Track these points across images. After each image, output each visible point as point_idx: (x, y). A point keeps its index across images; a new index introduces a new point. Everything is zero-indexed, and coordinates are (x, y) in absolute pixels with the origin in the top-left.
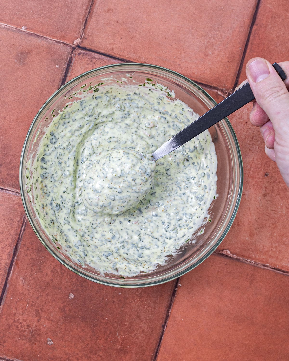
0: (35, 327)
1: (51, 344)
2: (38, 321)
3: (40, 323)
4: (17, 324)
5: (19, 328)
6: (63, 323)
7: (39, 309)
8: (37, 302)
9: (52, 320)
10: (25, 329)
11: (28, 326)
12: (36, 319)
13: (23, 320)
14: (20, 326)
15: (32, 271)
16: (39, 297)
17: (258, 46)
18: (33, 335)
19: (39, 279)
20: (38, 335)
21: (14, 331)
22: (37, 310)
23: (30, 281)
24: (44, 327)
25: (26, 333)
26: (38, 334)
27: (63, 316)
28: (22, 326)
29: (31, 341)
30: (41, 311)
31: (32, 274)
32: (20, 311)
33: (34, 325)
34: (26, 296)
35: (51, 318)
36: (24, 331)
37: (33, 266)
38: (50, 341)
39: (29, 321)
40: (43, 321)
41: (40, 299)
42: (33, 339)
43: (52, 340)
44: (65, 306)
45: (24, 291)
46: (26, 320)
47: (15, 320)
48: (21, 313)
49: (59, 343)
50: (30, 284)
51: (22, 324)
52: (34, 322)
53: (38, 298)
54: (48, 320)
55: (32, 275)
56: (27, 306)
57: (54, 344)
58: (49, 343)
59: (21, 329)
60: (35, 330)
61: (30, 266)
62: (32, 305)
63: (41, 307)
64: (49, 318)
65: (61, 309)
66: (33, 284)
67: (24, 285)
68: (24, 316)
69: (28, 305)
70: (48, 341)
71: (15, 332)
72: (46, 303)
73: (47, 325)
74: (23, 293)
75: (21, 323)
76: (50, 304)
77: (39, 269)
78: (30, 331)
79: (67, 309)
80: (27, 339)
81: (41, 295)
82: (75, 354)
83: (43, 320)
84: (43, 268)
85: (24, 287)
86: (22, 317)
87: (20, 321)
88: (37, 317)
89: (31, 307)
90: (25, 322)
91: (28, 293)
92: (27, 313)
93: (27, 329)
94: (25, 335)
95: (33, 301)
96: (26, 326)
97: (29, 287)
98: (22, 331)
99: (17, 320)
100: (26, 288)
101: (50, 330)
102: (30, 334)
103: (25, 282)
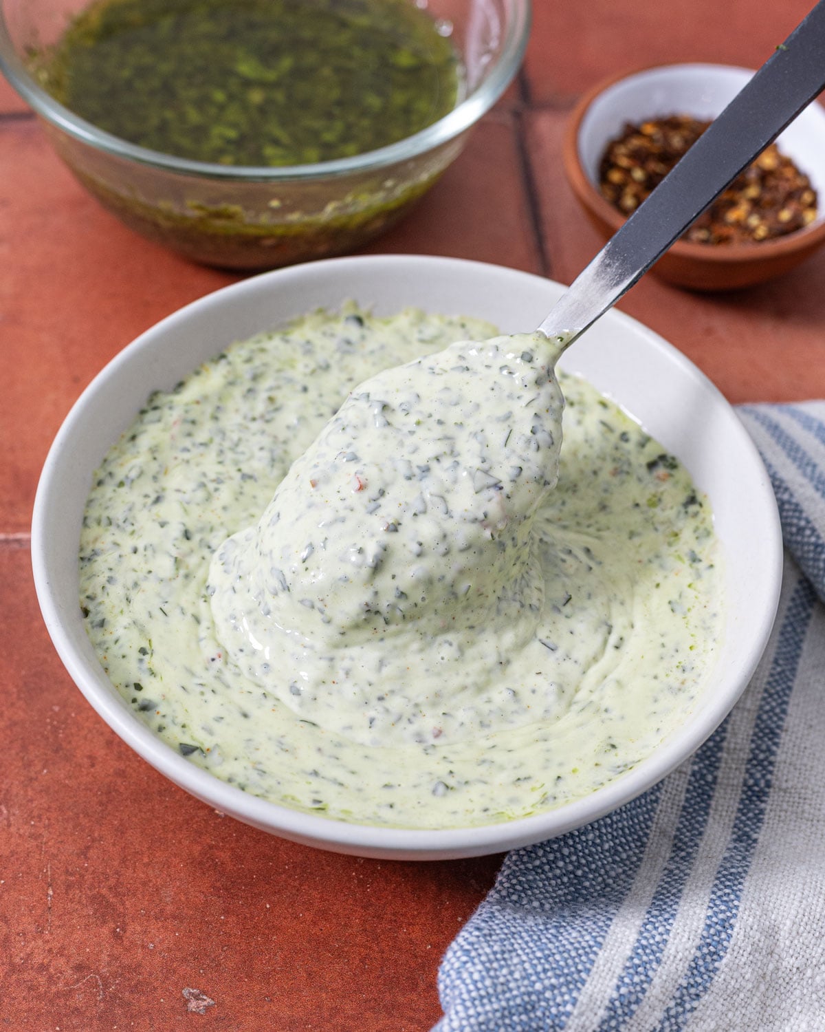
0: (109, 964)
1: (207, 1008)
2: (117, 937)
3: (126, 943)
4: (26, 976)
5: (42, 990)
6: (226, 912)
7: (104, 891)
8: (86, 869)
9: (175, 917)
10: (67, 984)
11: (79, 968)
12: (105, 931)
13: (50, 950)
14: (42, 980)
15: (29, 765)
16: (88, 848)
18: (114, 996)
19: (66, 786)
20: (134, 989)
21: (24, 1006)
22: (97, 899)
23: (31, 801)
24: (152, 953)
25: (79, 1000)
26: (136, 986)
27: (218, 884)
28: (50, 978)
29: (115, 1023)
30: (117, 895)
31: (32, 774)
32: (27, 924)
33: (105, 957)
34: (33, 861)
35: (169, 909)
36: (69, 994)
37: (24, 748)
38: (197, 998)
39: (79, 948)
40: (139, 928)
41: (92, 853)
42: (118, 1011)
43: (205, 993)
44: (211, 847)
45: (18, 845)
46: (62, 948)
47: (12, 964)
48: (32, 928)
49: (238, 992)
50: (36, 813)
51: (51, 970)
52: (99, 944)
53: (84, 853)
54: (156, 918)
55: (31, 779)
56: (47, 895)
57: (220, 1004)
58: (193, 1005)
59: (54, 989)
60: (115, 975)
61: (13, 752)
62: (69, 887)
63: (112, 882)
64: (162, 911)
65: (200, 863)
66: (48, 809)
67: (9, 825)
68: (48, 937)
69: (51, 892)
70: (188, 1001)
71: (30, 1010)
72: (124, 861)
73: (162, 941)
74: (13, 853)
75: (43, 968)
76: (146, 860)
77: (56, 751)
78: (97, 986)
79: (224, 856)
80: (91, 1019)
81: (93, 840)
82: (326, 1014)
83: (135, 928)
84: (70, 742)
85: (13, 829)
86: (40, 942)
87: (38, 959)
88: (104, 922)
89: (67, 893)
90: (61, 955)
91: (37, 846)
92: (57, 923)
93: (78, 981)
94: (77, 1009)
95: (67, 871)
96: (70, 972)
97: (32, 826)
98: (58, 995)
99: (21, 959)
100: (22, 831)
101: (179, 955)
102: (98, 998)
103: (9, 811)
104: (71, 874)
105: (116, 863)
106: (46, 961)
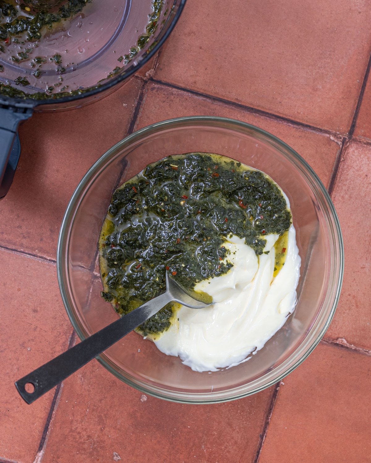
0: (97, 438)
1: (119, 460)
2: (101, 430)
3: (103, 433)
4: (74, 434)
5: (77, 440)
6: (133, 433)
7: (102, 415)
8: (100, 406)
9: (119, 429)
10: (84, 440)
11: (89, 437)
12: (99, 427)
13: (83, 428)
14: (78, 437)
15: (94, 366)
16: (102, 399)
18: (95, 448)
19: (102, 377)
20: (101, 448)
21: (71, 443)
22: (100, 417)
23: (91, 379)
24: (109, 438)
25: (86, 446)
26: (102, 447)
27: (133, 423)
28: (80, 437)
29: (93, 456)
30: (106, 417)
31: (94, 370)
32: (79, 418)
33: (96, 435)
34: (86, 399)
35: (118, 427)
36: (84, 443)
38: (117, 456)
39: (90, 430)
40: (108, 430)
41: (103, 402)
42: (95, 453)
43: (119, 455)
44: (136, 411)
45: (83, 392)
46: (86, 429)
47: (71, 429)
48: (80, 420)
49: (128, 458)
50: (91, 383)
51: (81, 435)
52: (96, 431)
53: (101, 400)
54: (114, 428)
55: (93, 371)
56: (87, 411)
57: (122, 460)
58: (115, 458)
59: (80, 440)
60: (98, 442)
62: (93, 410)
63: (105, 413)
64: (116, 427)
65: (131, 415)
66: (95, 383)
67: (83, 385)
68: (83, 424)
69: (88, 410)
70: (114, 456)
71: (72, 445)
72: (111, 407)
73: (113, 436)
74: (81, 394)
75: (79, 433)
76: (117, 409)
78: (92, 444)
79: (138, 415)
80: (87, 453)
81: (104, 398)
83: (107, 429)
85: (83, 386)
86: (81, 425)
87: (79, 430)
88: (99, 425)
89: (92, 412)
90: (85, 431)
91: (88, 394)
92: (87, 421)
93: (87, 440)
94: (84, 448)
95: (94, 405)
96: (86, 437)
97: (89, 387)
98: (81, 442)
99: (74, 428)
100: (86, 388)
101: (116, 441)
102: (91, 447)
103: (84, 380)
104: (95, 406)
105: (108, 407)
106: (80, 431)
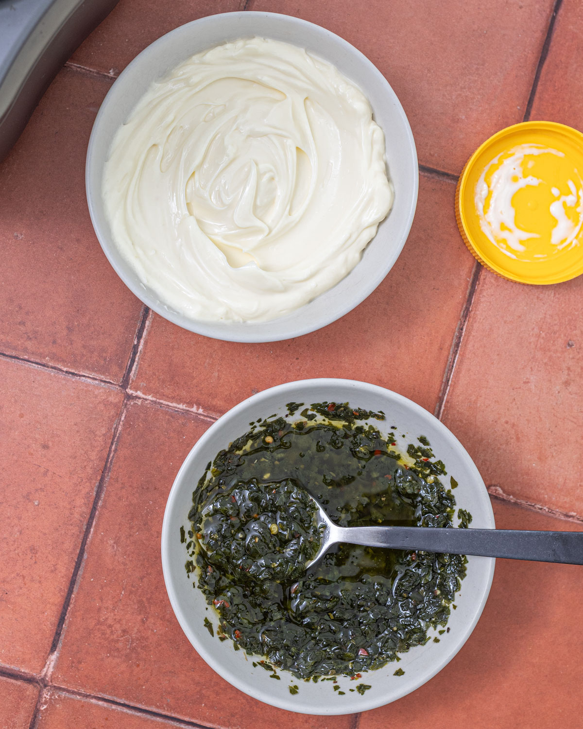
0: (136, 634)
2: (143, 622)
3: (146, 626)
4: (103, 628)
5: (107, 636)
7: (144, 599)
8: (140, 587)
9: (168, 621)
10: (117, 637)
11: (124, 631)
12: (139, 618)
13: (115, 619)
14: (108, 631)
15: (131, 528)
16: (144, 577)
17: (553, 104)
18: (134, 648)
19: (143, 543)
20: (143, 648)
21: (98, 641)
22: (140, 602)
23: (128, 546)
24: (154, 634)
25: (120, 645)
26: (144, 647)
28: (112, 632)
29: (130, 660)
30: (149, 603)
31: (132, 533)
32: (109, 604)
33: (135, 629)
34: (120, 576)
35: (168, 616)
36: (117, 641)
37: (132, 519)
39: (127, 622)
40: (153, 621)
41: (145, 580)
42: (134, 655)
45: (116, 566)
46: (120, 620)
47: (99, 621)
48: (111, 607)
49: (182, 663)
50: (128, 553)
51: (113, 628)
52: (135, 623)
53: (142, 578)
54: (161, 619)
55: (130, 535)
56: (121, 593)
59: (112, 637)
60: (137, 639)
61: (127, 519)
62: (131, 592)
63: (149, 596)
64: (164, 616)
66: (133, 553)
67: (115, 555)
68: (116, 613)
69: (123, 593)
71: (100, 643)
72: (156, 588)
73: (160, 630)
74: (113, 569)
75: (110, 626)
77: (145, 525)
78: (129, 642)
80: (122, 655)
81: (147, 574)
82: (213, 684)
83: (151, 620)
84: (152, 522)
85: (116, 557)
86: (112, 614)
87: (110, 622)
88: (140, 614)
89: (129, 595)
90: (119, 623)
91: (124, 569)
92: (121, 608)
93: (122, 636)
94: (118, 649)
95: (133, 585)
96: (120, 632)
97: (124, 558)
98: (113, 640)
99: (103, 619)
100: (120, 560)
101: (164, 638)
102: (128, 647)
103: (117, 548)
104: (134, 587)
105: (153, 588)
106: (112, 623)
